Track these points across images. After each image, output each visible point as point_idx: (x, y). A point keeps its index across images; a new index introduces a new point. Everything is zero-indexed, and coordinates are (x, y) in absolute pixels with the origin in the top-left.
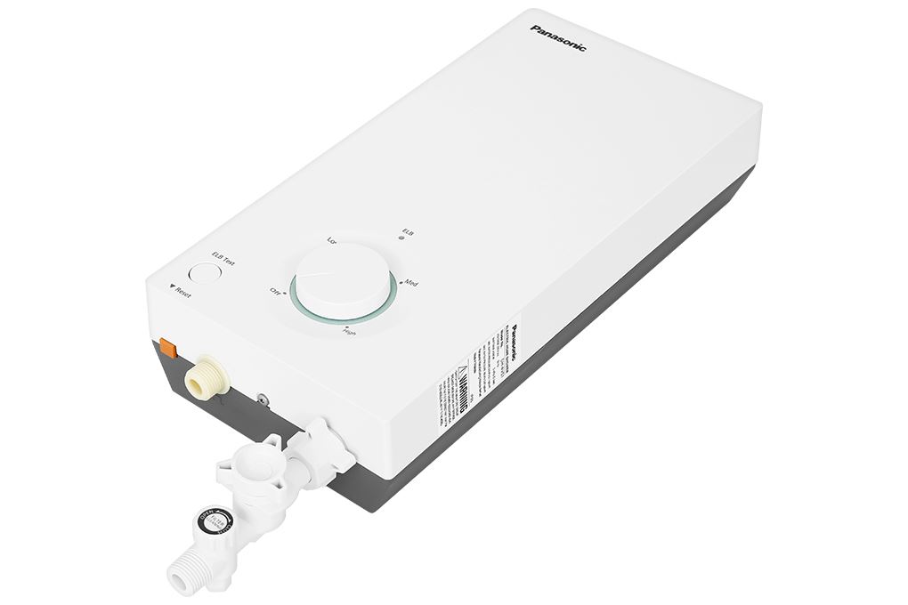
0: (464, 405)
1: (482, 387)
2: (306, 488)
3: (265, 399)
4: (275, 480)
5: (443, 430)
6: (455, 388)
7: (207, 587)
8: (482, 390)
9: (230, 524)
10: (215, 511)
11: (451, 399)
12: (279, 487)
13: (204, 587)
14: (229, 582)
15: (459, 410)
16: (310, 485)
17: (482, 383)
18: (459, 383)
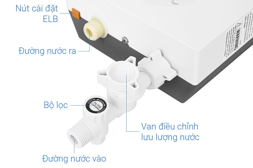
0: (236, 46)
1: (246, 37)
2: (149, 88)
3: (126, 40)
4: (132, 82)
5: (225, 59)
6: (234, 35)
7: (91, 142)
8: (246, 38)
9: (105, 107)
10: (96, 99)
11: (231, 42)
12: (134, 86)
13: (90, 142)
14: (104, 139)
15: (234, 48)
16: (151, 87)
17: (246, 34)
18: (236, 33)
